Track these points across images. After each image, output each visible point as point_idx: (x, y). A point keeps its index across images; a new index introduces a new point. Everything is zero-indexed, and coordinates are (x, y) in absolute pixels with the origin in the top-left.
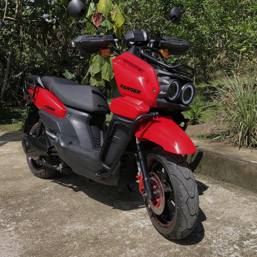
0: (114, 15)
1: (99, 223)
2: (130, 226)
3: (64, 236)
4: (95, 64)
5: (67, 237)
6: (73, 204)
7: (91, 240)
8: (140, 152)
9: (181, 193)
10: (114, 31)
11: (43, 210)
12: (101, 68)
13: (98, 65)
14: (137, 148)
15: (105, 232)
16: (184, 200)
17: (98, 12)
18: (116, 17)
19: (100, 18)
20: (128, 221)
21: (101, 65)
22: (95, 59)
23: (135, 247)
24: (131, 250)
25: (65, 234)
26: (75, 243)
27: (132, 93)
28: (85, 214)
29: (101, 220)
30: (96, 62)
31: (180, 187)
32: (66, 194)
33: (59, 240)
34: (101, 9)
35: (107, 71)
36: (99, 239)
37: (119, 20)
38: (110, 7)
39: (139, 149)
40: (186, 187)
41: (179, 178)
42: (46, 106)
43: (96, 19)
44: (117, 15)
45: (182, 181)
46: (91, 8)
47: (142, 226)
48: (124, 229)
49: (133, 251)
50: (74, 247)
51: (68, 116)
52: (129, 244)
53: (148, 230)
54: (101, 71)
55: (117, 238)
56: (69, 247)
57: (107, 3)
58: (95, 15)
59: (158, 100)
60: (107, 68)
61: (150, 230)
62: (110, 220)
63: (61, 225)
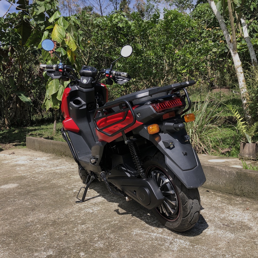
1: (57, 212)
2: (81, 212)
3: (28, 223)
4: (51, 88)
5: (30, 223)
6: (35, 203)
7: (50, 223)
10: (68, 57)
11: (9, 208)
13: (54, 88)
15: (62, 217)
17: (53, 40)
20: (80, 209)
22: (51, 83)
23: (85, 224)
24: (82, 226)
25: (29, 221)
26: (38, 225)
28: (46, 208)
29: (58, 211)
30: (51, 86)
32: (28, 196)
33: (24, 225)
34: (54, 38)
35: (62, 93)
36: (56, 222)
37: (72, 46)
38: (63, 35)
44: (70, 42)
46: (44, 36)
47: (91, 211)
48: (77, 214)
49: (83, 226)
50: (37, 228)
52: (80, 223)
53: (95, 213)
55: (71, 220)
56: (33, 228)
57: (60, 32)
60: (63, 91)
61: (97, 213)
62: (65, 210)
63: (26, 216)
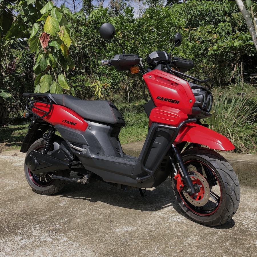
0: (62, 35)
4: (43, 84)
5: (124, 238)
8: (177, 155)
9: (228, 182)
10: (62, 52)
11: (78, 221)
12: (49, 88)
13: (46, 84)
14: (174, 151)
16: (232, 188)
17: (46, 33)
18: (64, 38)
19: (47, 39)
21: (50, 85)
22: (43, 79)
23: (188, 236)
24: (188, 239)
25: (120, 236)
26: (136, 241)
27: (171, 104)
29: (140, 221)
30: (43, 82)
31: (227, 178)
33: (119, 241)
34: (47, 31)
35: (56, 90)
37: (67, 40)
38: (57, 28)
39: (176, 152)
40: (232, 177)
41: (225, 171)
42: (66, 121)
43: (43, 39)
44: (65, 36)
45: (227, 173)
46: (35, 28)
50: (138, 244)
51: (90, 129)
52: (182, 235)
54: (49, 90)
56: (133, 245)
57: (53, 25)
58: (42, 36)
59: (194, 108)
60: (56, 88)
63: (109, 230)
